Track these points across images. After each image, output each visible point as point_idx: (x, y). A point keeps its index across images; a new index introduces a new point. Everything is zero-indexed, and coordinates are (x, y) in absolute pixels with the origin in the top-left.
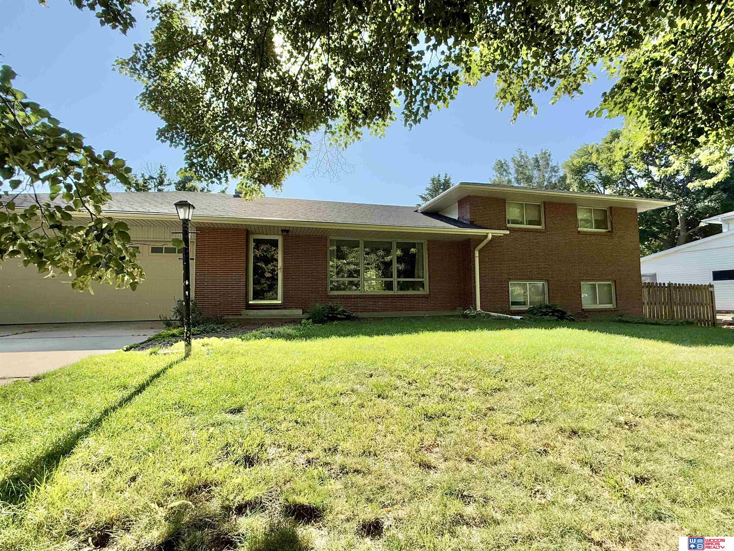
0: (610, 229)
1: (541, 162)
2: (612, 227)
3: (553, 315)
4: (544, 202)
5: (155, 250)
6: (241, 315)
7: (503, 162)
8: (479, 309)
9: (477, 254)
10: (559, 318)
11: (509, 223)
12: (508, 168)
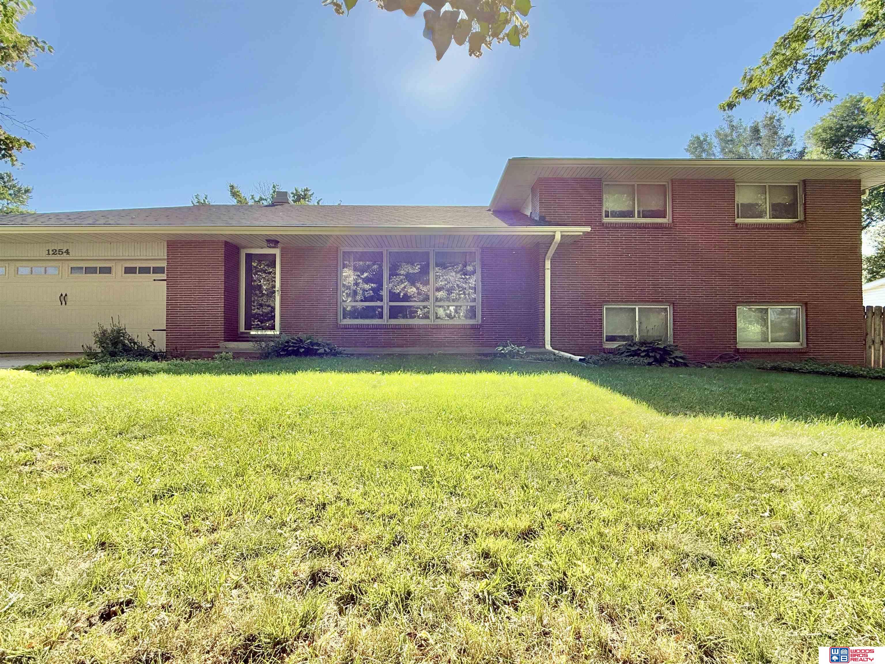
0: (801, 217)
1: (763, 132)
2: (805, 213)
3: (647, 356)
4: (672, 180)
5: (129, 270)
6: (218, 347)
7: (702, 138)
8: (548, 347)
9: (548, 264)
10: (656, 360)
11: (607, 216)
12: (711, 148)
